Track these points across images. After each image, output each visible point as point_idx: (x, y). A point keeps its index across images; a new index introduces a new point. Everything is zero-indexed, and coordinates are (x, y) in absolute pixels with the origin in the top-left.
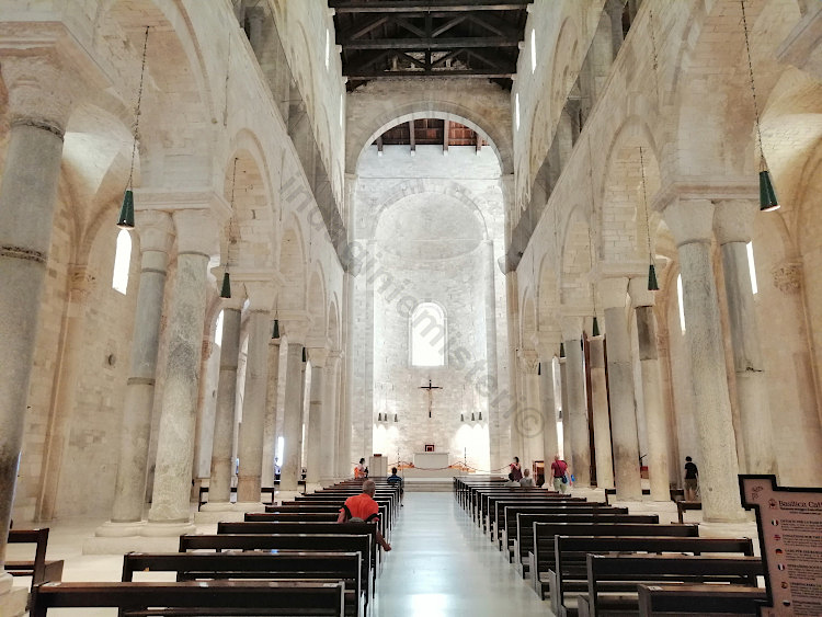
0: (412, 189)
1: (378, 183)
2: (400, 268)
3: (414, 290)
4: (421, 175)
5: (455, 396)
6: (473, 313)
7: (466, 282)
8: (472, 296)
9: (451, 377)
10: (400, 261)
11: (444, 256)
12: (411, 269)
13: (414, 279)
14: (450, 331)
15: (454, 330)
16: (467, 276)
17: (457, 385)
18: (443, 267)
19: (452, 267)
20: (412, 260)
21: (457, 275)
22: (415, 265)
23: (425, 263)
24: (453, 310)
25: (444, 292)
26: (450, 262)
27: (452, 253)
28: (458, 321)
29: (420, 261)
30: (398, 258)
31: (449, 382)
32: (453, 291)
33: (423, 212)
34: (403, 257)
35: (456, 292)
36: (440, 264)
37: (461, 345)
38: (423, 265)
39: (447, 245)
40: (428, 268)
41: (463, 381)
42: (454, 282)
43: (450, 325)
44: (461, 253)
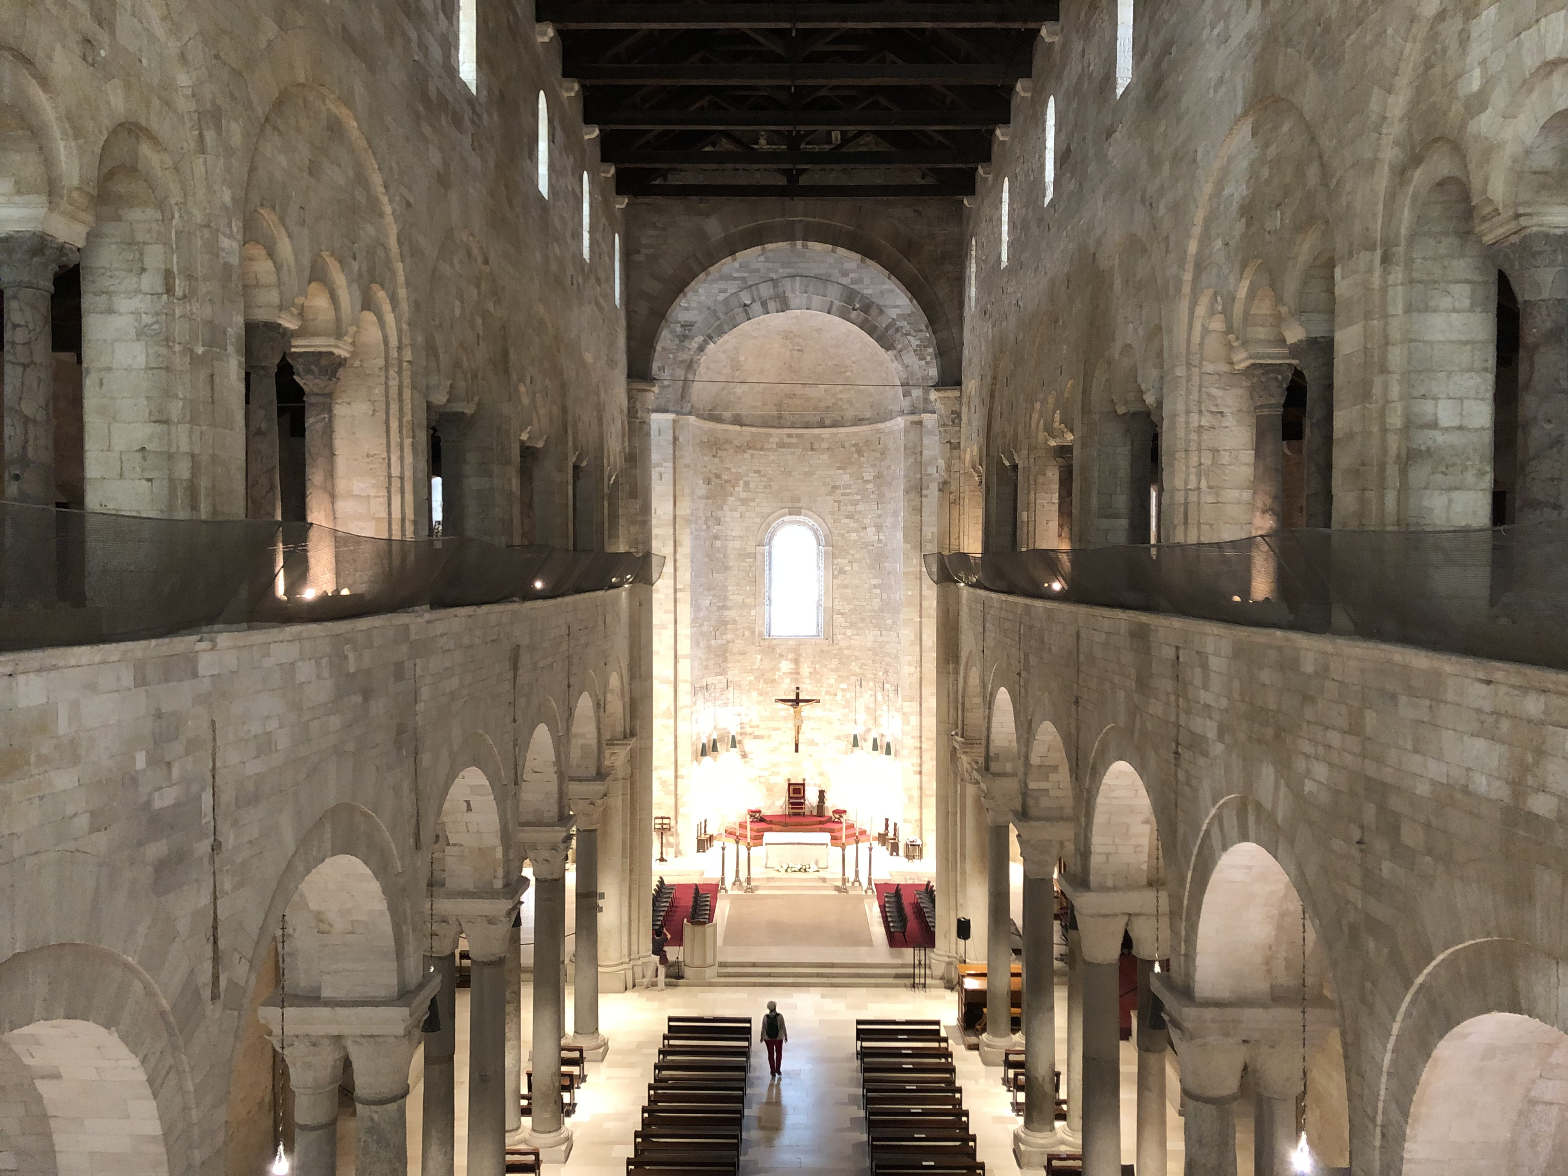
0: (764, 304)
2: (740, 447)
3: (767, 491)
4: (783, 272)
5: (843, 696)
6: (880, 545)
7: (868, 481)
8: (879, 512)
9: (835, 662)
10: (740, 434)
11: (828, 422)
12: (762, 449)
13: (768, 469)
14: (836, 573)
15: (842, 572)
16: (871, 470)
17: (848, 678)
18: (825, 445)
19: (843, 447)
20: (763, 430)
21: (851, 463)
22: (771, 440)
23: (790, 436)
24: (842, 532)
25: (827, 495)
26: (839, 436)
27: (842, 418)
28: (852, 555)
29: (780, 431)
30: (738, 428)
31: (833, 670)
32: (843, 494)
33: (786, 338)
34: (746, 425)
35: (850, 497)
36: (818, 437)
37: (858, 603)
38: (786, 440)
39: (833, 400)
40: (795, 446)
41: (858, 670)
42: (846, 478)
43: (836, 561)
44: (859, 421)
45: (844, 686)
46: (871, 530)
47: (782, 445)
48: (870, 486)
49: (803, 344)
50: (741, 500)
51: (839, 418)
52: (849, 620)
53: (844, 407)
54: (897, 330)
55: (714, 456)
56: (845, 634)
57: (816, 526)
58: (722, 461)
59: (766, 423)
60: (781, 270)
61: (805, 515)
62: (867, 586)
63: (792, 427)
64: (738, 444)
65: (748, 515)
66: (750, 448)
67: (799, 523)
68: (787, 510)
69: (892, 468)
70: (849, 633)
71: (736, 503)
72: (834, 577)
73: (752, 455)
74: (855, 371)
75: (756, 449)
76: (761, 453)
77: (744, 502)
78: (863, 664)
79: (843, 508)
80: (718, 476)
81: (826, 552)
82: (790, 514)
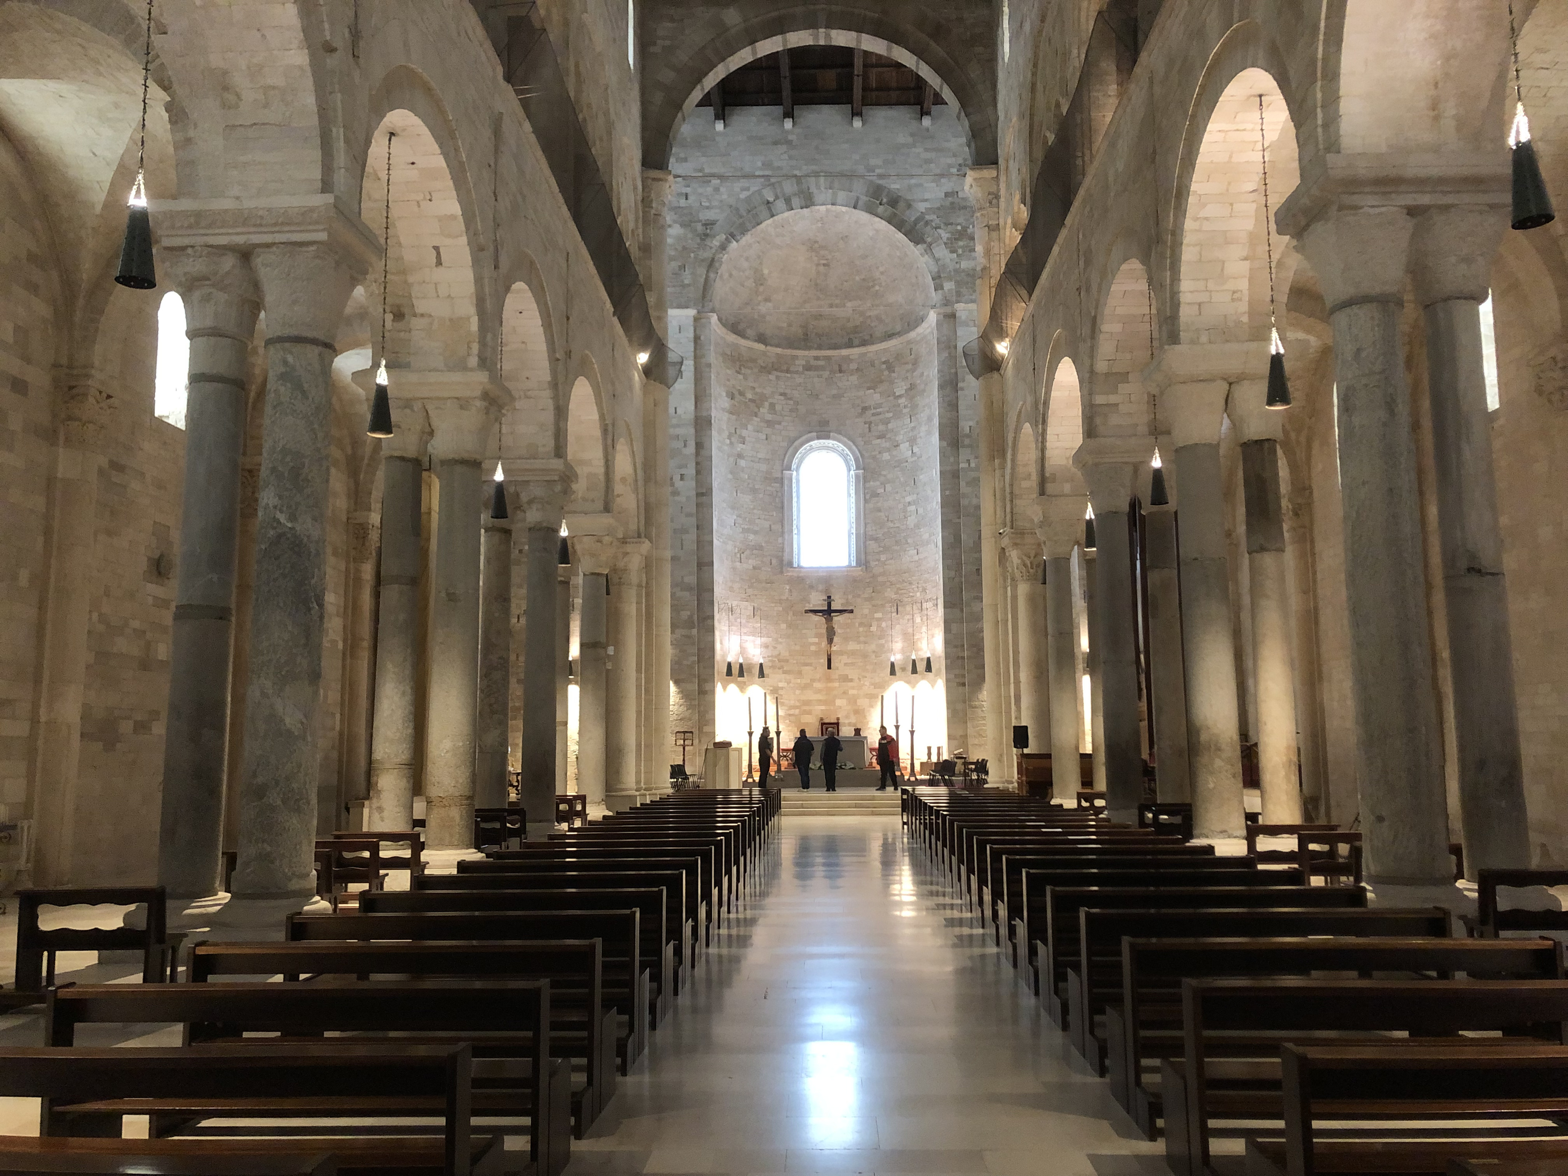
0: (788, 201)
1: (717, 190)
2: (765, 368)
3: (794, 414)
4: (806, 169)
5: (879, 626)
6: (914, 459)
7: (900, 396)
8: (913, 425)
9: (870, 590)
10: (764, 353)
11: (856, 342)
12: (788, 371)
13: (794, 392)
14: (868, 497)
15: (875, 495)
16: (903, 384)
17: (883, 606)
18: (853, 366)
19: (873, 365)
20: (789, 352)
21: (881, 382)
22: (797, 362)
23: (817, 358)
24: (873, 453)
25: (857, 417)
26: (869, 355)
27: (871, 335)
28: (885, 476)
29: (806, 353)
30: (761, 347)
31: (867, 599)
32: (873, 415)
33: (811, 249)
34: (771, 345)
35: (881, 417)
36: (847, 359)
37: (891, 525)
38: (813, 363)
39: (861, 319)
40: (822, 368)
41: (894, 596)
42: (877, 396)
43: (867, 485)
44: (890, 336)
45: (878, 615)
46: (905, 446)
47: (808, 368)
48: (902, 401)
49: (829, 257)
50: (768, 422)
51: (867, 337)
52: (883, 545)
53: (873, 325)
54: (927, 223)
55: (739, 373)
56: (879, 560)
57: (847, 451)
58: (746, 378)
59: (791, 343)
60: (805, 167)
61: (834, 439)
62: (901, 506)
63: (820, 347)
64: (762, 364)
65: (773, 437)
66: (776, 370)
67: (828, 448)
68: (815, 434)
69: (925, 374)
70: (883, 558)
71: (762, 424)
72: (866, 501)
73: (778, 378)
74: (883, 284)
75: (781, 371)
76: (789, 375)
77: (769, 424)
78: (899, 589)
79: (873, 427)
80: (741, 394)
81: (857, 476)
82: (818, 438)
